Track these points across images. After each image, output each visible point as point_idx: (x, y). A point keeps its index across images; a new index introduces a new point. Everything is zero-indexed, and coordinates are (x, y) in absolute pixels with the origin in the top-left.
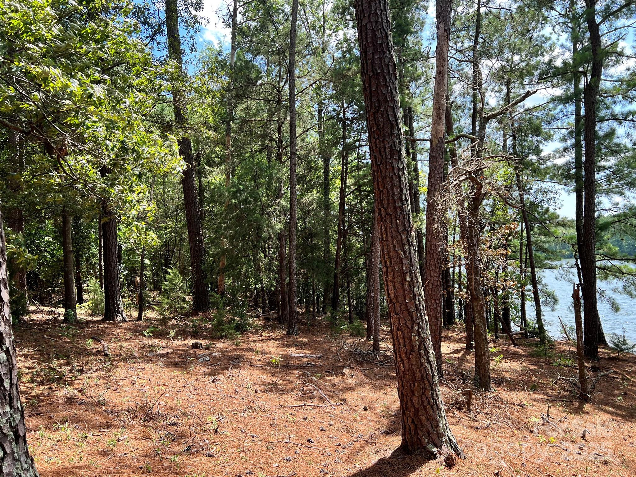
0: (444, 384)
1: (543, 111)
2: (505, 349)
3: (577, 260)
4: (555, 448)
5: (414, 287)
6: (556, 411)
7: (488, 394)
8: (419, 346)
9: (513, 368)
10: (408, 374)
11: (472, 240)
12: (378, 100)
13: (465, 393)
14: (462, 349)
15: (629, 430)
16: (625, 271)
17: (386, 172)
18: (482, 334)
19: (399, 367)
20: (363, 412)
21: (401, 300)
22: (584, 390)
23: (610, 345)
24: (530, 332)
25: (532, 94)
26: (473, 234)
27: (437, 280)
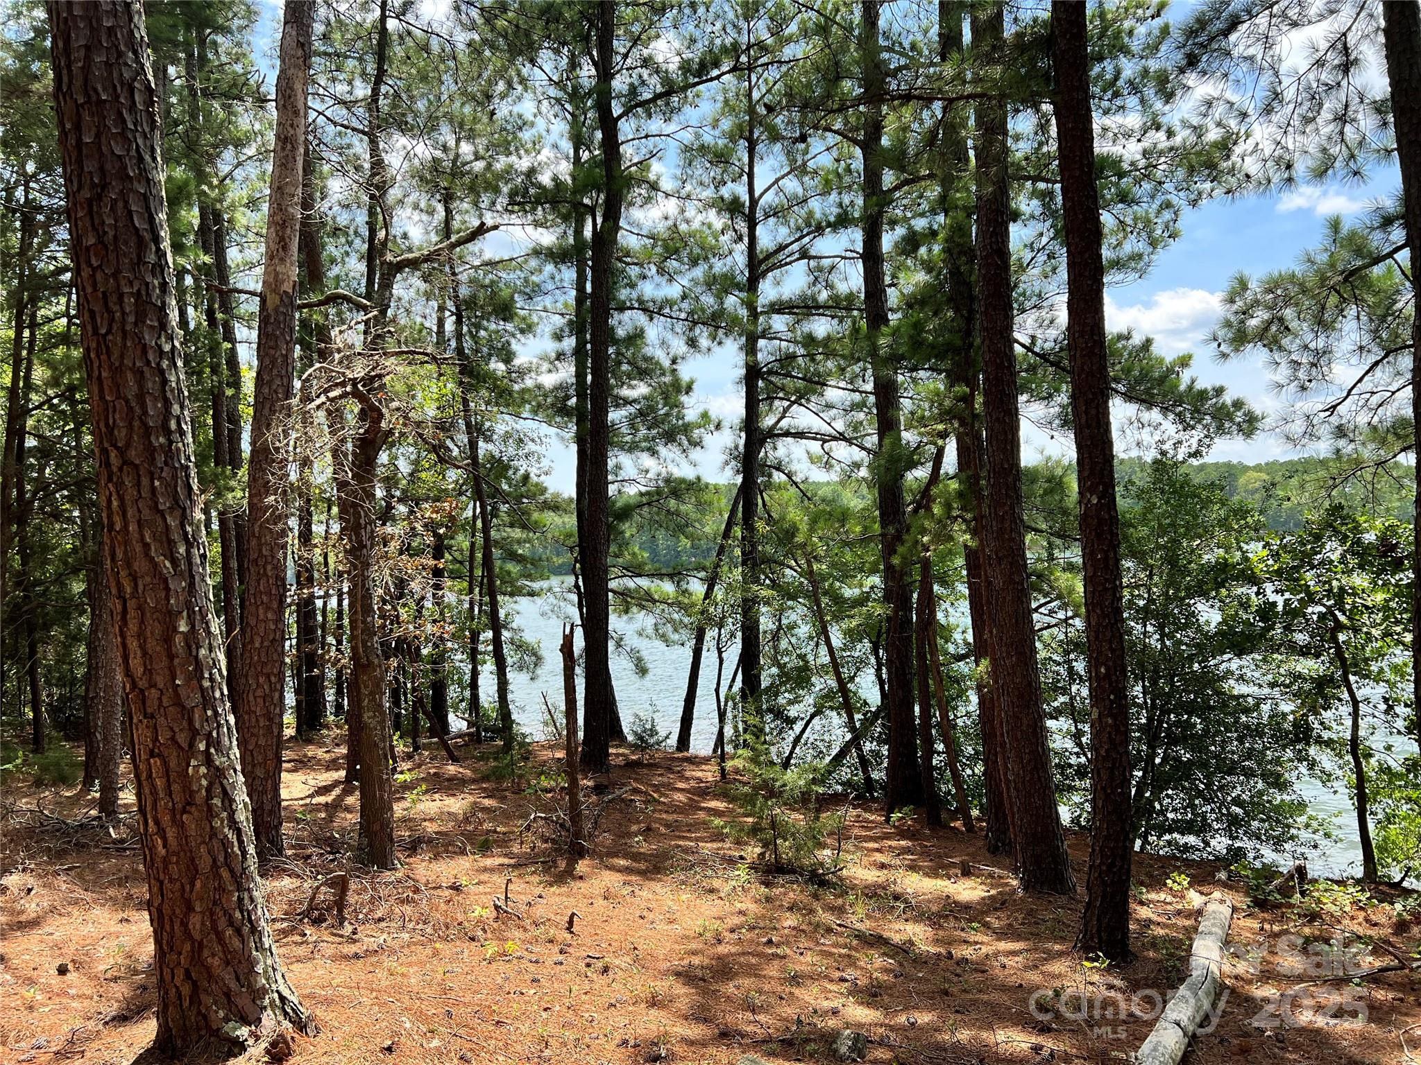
0: (284, 870)
1: (518, 272)
2: (432, 771)
3: (577, 578)
4: (515, 961)
5: (198, 647)
6: (523, 886)
7: (388, 876)
8: (208, 790)
9: (446, 809)
10: (177, 863)
11: (358, 535)
12: (102, 169)
13: (331, 883)
14: (336, 784)
15: (650, 896)
16: (656, 597)
17: (122, 356)
18: (376, 745)
19: (152, 849)
20: (55, 981)
21: (160, 681)
22: (578, 834)
23: (630, 738)
24: (486, 730)
25: (489, 230)
26: (362, 521)
27: (273, 627)
